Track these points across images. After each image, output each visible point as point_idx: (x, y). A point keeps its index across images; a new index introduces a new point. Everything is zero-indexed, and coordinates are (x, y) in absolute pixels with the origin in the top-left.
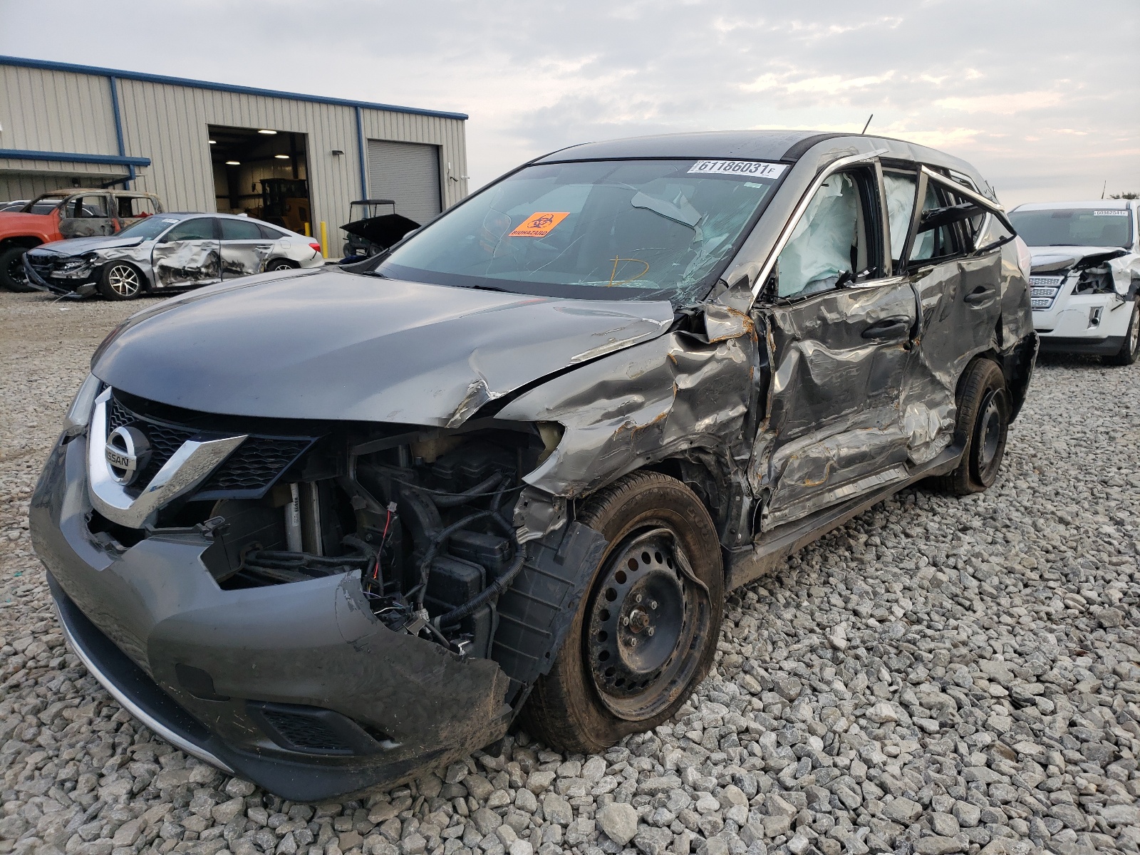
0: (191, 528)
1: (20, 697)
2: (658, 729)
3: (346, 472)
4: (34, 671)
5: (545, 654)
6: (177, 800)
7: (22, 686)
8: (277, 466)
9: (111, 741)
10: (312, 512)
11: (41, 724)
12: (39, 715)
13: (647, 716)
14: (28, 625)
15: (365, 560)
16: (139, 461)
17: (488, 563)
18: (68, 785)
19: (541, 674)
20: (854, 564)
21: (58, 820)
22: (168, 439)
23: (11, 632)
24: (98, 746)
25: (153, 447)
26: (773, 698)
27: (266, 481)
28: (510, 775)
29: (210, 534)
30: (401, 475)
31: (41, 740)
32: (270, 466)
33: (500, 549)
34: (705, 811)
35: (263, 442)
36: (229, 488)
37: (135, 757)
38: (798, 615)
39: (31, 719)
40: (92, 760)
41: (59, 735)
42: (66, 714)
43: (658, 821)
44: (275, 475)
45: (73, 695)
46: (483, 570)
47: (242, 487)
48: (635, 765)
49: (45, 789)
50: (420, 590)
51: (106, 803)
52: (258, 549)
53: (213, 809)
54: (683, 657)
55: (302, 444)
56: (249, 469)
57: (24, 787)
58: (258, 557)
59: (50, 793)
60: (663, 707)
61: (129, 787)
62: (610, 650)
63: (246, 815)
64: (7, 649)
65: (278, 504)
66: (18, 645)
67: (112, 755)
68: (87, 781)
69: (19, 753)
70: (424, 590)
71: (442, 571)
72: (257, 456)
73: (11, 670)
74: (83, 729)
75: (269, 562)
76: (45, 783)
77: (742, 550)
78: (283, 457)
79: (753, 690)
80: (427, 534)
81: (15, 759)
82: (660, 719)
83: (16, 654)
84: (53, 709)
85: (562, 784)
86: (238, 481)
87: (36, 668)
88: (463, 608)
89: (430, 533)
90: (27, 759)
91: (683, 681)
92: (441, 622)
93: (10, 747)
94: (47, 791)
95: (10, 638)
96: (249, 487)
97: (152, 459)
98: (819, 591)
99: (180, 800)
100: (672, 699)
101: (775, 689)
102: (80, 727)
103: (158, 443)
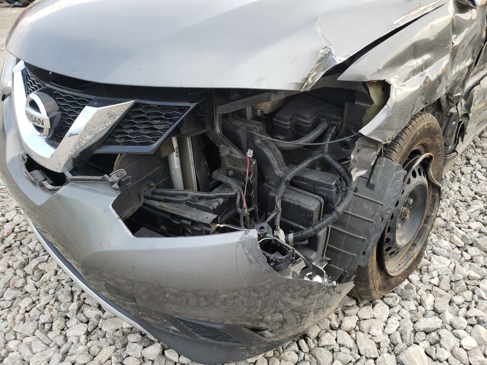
0: (100, 178)
1: (12, 255)
2: (410, 277)
3: (213, 127)
4: (19, 234)
5: (361, 252)
6: (117, 344)
7: (13, 246)
8: (163, 127)
9: (70, 289)
10: (188, 155)
11: (26, 276)
12: (24, 269)
13: (403, 269)
14: (13, 202)
15: (234, 193)
16: (51, 120)
17: (325, 194)
18: (47, 327)
19: (359, 266)
20: (479, 150)
21: (42, 360)
22: (71, 104)
23: (3, 206)
24: (63, 293)
25: (61, 110)
26: (476, 251)
27: (155, 140)
28: (330, 320)
29: (116, 186)
30: (254, 128)
31: (27, 288)
32: (155, 127)
33: (336, 185)
34: (469, 349)
35: (148, 107)
36: (125, 144)
37: (86, 301)
38: (461, 187)
39: (20, 273)
40: (60, 305)
41: (37, 284)
42: (41, 267)
43: (441, 358)
44: (161, 135)
45: (43, 254)
46: (322, 200)
47: (135, 144)
48: (406, 307)
49: (33, 331)
50: (276, 215)
51: (73, 343)
52: (152, 187)
53: (142, 352)
54: (420, 229)
55: (182, 109)
56: (139, 129)
57: (20, 328)
58: (153, 193)
59: (36, 334)
60: (410, 262)
61: (85, 330)
62: (391, 238)
63: (163, 353)
64: (2, 219)
65: (164, 155)
66: (8, 216)
67: (72, 301)
68: (58, 325)
69: (14, 299)
70: (279, 216)
71: (291, 201)
72: (144, 118)
73: (5, 234)
74: (52, 279)
75: (163, 198)
76: (32, 326)
77: (451, 156)
78: (167, 120)
79: (459, 245)
80: (276, 172)
81: (12, 304)
82: (410, 270)
83: (8, 221)
84: (33, 263)
85: (365, 325)
86: (131, 139)
87: (20, 232)
88: (311, 230)
89: (279, 172)
90: (19, 304)
91: (421, 244)
92: (294, 238)
93: (9, 295)
94: (34, 332)
95: (3, 211)
96: (141, 144)
97: (62, 118)
98: (467, 170)
99: (119, 344)
100: (415, 256)
101: (474, 244)
102: (50, 277)
103: (64, 106)
